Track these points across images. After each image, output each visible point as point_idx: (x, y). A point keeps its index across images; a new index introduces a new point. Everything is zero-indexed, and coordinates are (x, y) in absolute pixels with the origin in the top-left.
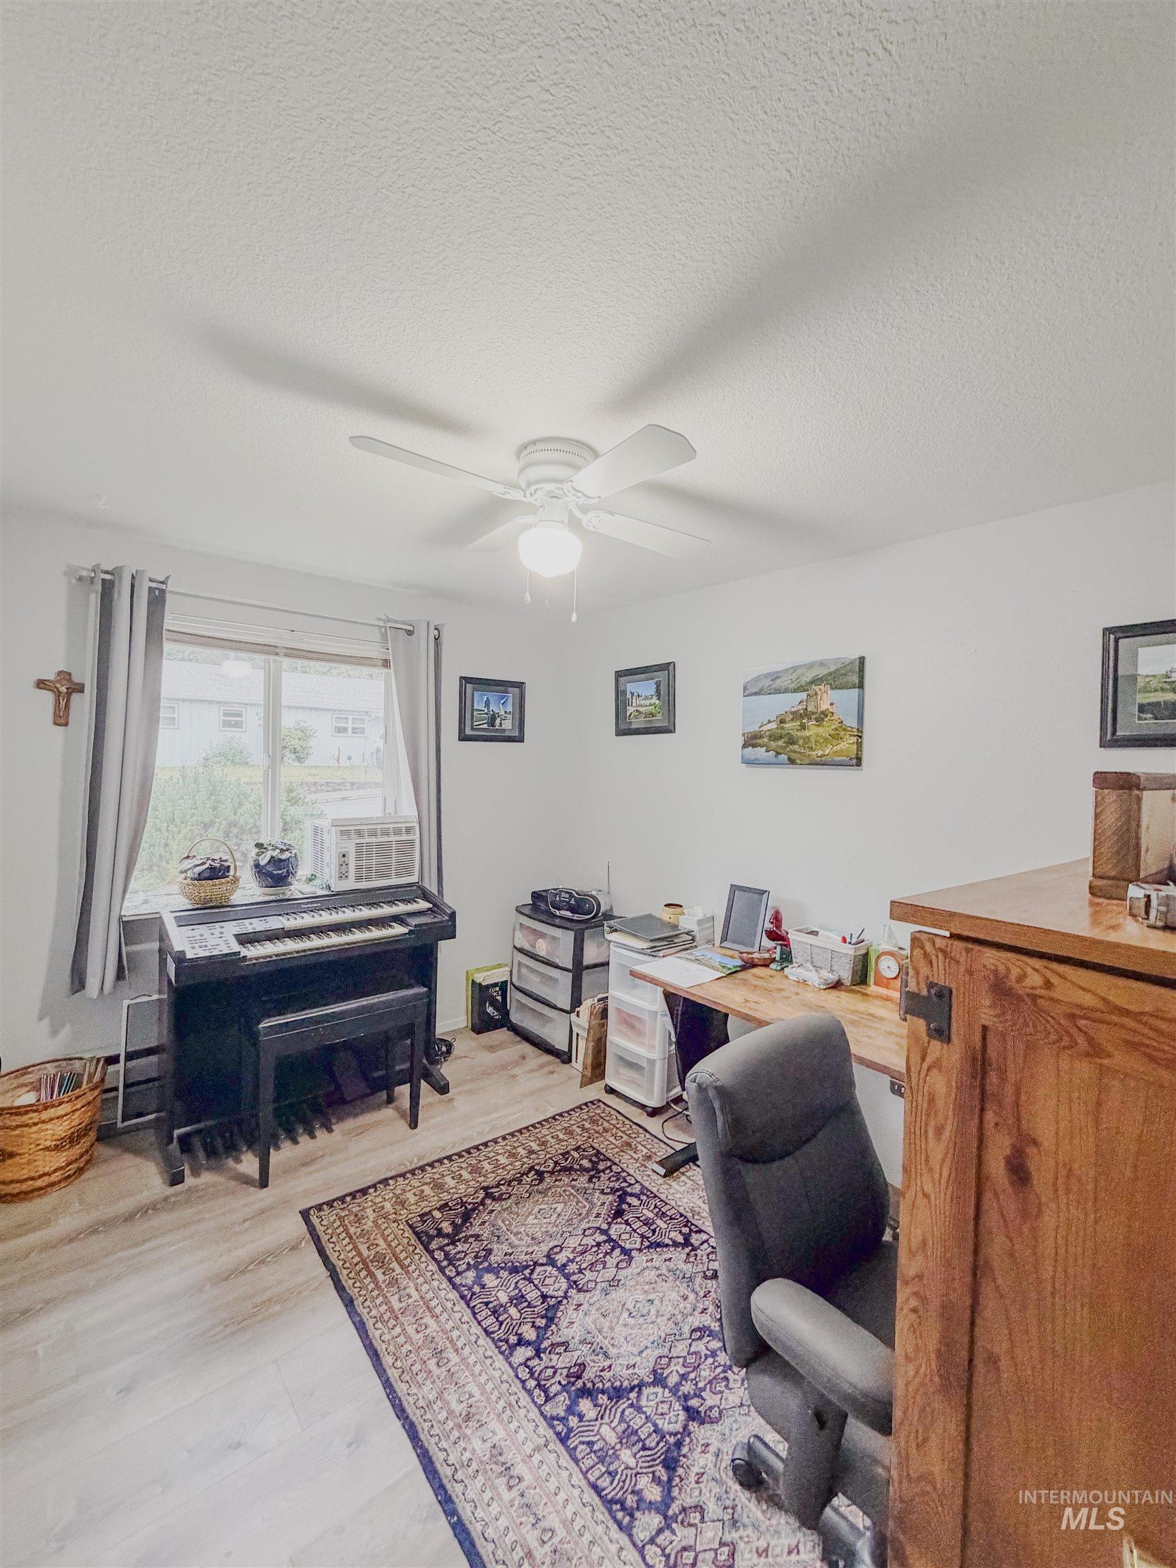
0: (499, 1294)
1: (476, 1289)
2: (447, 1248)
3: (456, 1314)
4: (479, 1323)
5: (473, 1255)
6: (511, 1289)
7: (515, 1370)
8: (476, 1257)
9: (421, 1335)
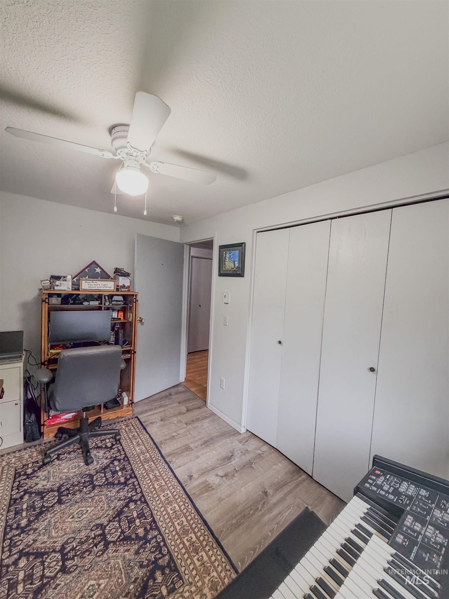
0: (139, 524)
1: (148, 527)
2: (160, 556)
3: (159, 514)
4: (150, 510)
5: (147, 550)
6: (133, 527)
7: (141, 492)
8: (145, 548)
9: (173, 506)
